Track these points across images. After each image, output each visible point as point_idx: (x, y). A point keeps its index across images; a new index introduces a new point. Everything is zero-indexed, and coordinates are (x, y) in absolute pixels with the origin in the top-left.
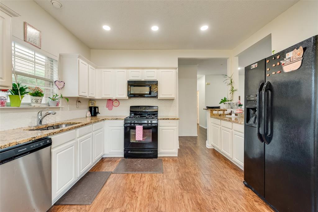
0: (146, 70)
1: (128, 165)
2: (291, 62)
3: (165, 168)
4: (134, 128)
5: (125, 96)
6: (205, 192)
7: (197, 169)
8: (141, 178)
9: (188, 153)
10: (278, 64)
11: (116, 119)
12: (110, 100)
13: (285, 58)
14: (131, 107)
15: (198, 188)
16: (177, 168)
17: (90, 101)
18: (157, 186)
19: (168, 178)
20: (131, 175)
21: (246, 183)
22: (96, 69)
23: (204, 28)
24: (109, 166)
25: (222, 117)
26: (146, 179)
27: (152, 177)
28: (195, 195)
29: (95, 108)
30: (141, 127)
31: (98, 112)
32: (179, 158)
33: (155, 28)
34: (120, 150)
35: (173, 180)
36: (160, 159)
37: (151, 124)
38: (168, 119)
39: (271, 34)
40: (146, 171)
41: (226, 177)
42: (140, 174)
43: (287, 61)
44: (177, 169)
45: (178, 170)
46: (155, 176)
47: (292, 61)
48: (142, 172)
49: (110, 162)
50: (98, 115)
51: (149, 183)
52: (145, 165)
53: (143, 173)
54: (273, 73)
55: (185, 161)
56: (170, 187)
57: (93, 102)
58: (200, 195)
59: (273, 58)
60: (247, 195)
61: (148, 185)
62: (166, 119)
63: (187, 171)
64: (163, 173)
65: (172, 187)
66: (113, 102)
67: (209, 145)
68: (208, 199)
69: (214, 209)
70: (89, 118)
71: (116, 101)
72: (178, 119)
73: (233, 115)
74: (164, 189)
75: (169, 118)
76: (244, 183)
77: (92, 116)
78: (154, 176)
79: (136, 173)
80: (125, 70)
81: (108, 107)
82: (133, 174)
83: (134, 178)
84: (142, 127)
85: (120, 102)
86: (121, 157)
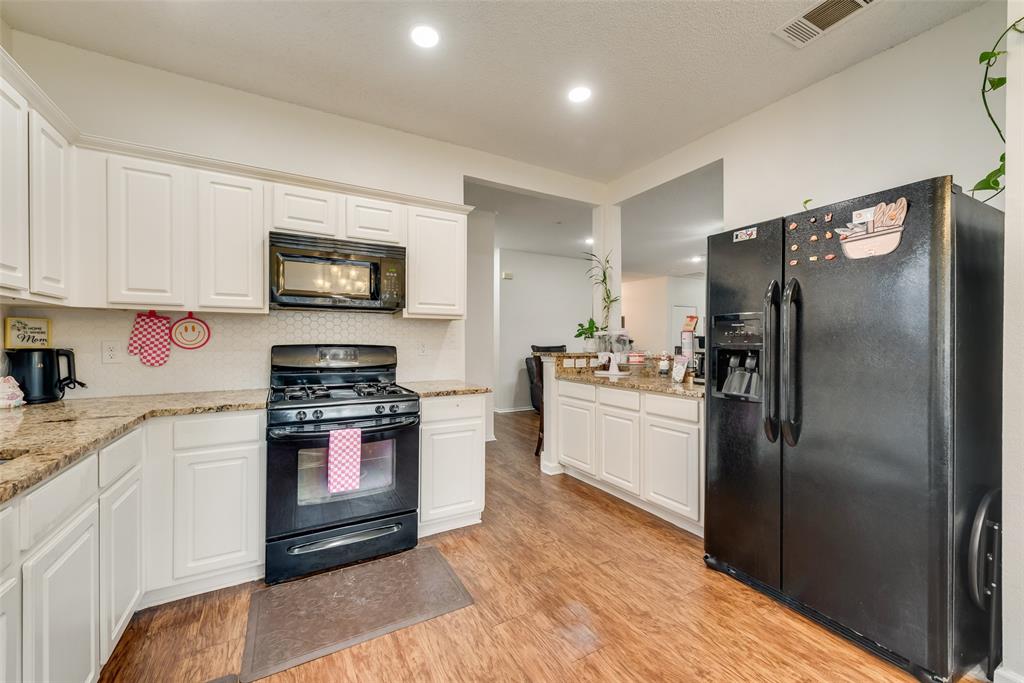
0: (354, 200)
1: (302, 613)
2: (869, 232)
3: (469, 579)
4: (321, 443)
5: (255, 298)
6: (642, 626)
7: (569, 554)
8: (400, 657)
9: (505, 504)
10: (828, 235)
11: (220, 409)
12: (152, 314)
13: (851, 221)
14: (277, 350)
15: (615, 619)
16: (506, 565)
17: (10, 321)
18: (485, 665)
19: (502, 615)
20: (347, 655)
21: (712, 561)
22: (70, 144)
23: (579, 95)
24: (202, 651)
25: (584, 376)
26: (427, 651)
27: (443, 632)
28: (625, 649)
29: (50, 356)
30: (354, 434)
31: (71, 380)
32: (489, 529)
33: (425, 37)
34: (243, 553)
35: (524, 618)
36: (429, 550)
37: (394, 415)
38: (455, 392)
39: (722, 160)
40: (404, 617)
41: (653, 557)
42: (387, 638)
43: (856, 229)
44: (511, 570)
45: (515, 571)
46: (450, 623)
47: (870, 230)
48: (391, 627)
49: (193, 629)
50: (70, 395)
51: (446, 664)
52: (383, 589)
53: (398, 626)
54: (811, 259)
55: (515, 533)
56: (535, 650)
57: (32, 323)
58: (636, 642)
59: (813, 220)
60: (730, 593)
61: (451, 675)
62: (448, 394)
63: (545, 567)
64: (473, 603)
65: (538, 648)
66: (170, 329)
67: (549, 465)
68: (664, 645)
69: (701, 673)
70: (13, 413)
71: (190, 324)
72: (487, 391)
73: (614, 369)
74: (519, 668)
75: (456, 388)
76: (706, 562)
77: (29, 400)
78: (447, 626)
79: (366, 637)
80: (257, 184)
81: (137, 348)
82: (355, 650)
83: (369, 667)
84: (359, 431)
85: (216, 327)
86: (243, 586)
